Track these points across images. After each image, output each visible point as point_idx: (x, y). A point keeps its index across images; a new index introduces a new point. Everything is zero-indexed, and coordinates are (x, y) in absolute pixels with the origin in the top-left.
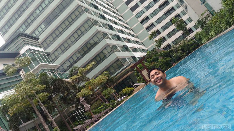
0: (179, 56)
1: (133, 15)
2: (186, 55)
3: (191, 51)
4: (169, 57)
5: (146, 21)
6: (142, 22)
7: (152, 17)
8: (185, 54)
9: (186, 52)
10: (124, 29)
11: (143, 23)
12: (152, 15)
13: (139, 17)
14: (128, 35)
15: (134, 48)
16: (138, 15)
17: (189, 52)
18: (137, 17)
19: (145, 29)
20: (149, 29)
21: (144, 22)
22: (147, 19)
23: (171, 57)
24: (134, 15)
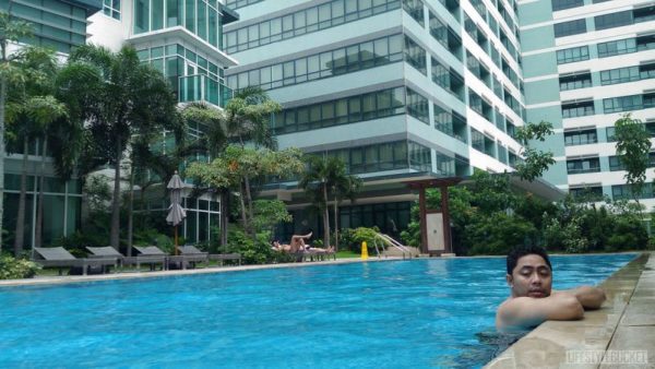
0: (564, 238)
1: (554, 45)
2: (584, 250)
3: (608, 247)
4: (535, 222)
5: (579, 83)
6: (565, 80)
7: (603, 82)
8: (582, 242)
9: (589, 240)
10: (494, 69)
11: (564, 85)
12: (606, 77)
13: (565, 61)
14: (497, 92)
15: (486, 138)
16: (565, 56)
17: (599, 248)
18: (561, 56)
19: (559, 103)
20: (572, 110)
21: (571, 84)
22: (585, 78)
23: (538, 225)
24: (553, 49)
